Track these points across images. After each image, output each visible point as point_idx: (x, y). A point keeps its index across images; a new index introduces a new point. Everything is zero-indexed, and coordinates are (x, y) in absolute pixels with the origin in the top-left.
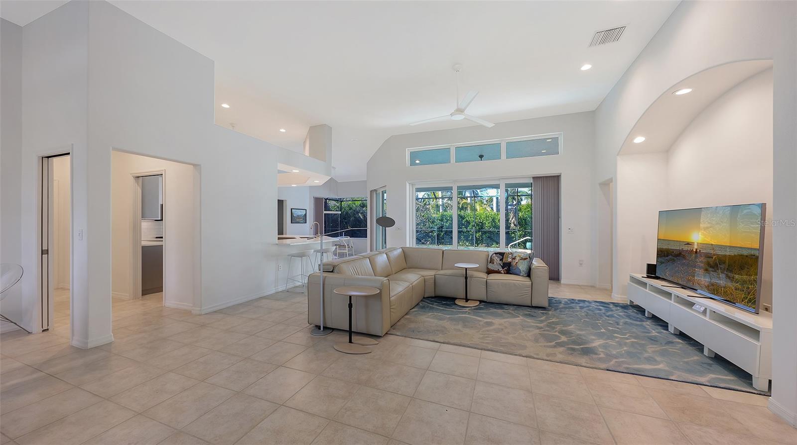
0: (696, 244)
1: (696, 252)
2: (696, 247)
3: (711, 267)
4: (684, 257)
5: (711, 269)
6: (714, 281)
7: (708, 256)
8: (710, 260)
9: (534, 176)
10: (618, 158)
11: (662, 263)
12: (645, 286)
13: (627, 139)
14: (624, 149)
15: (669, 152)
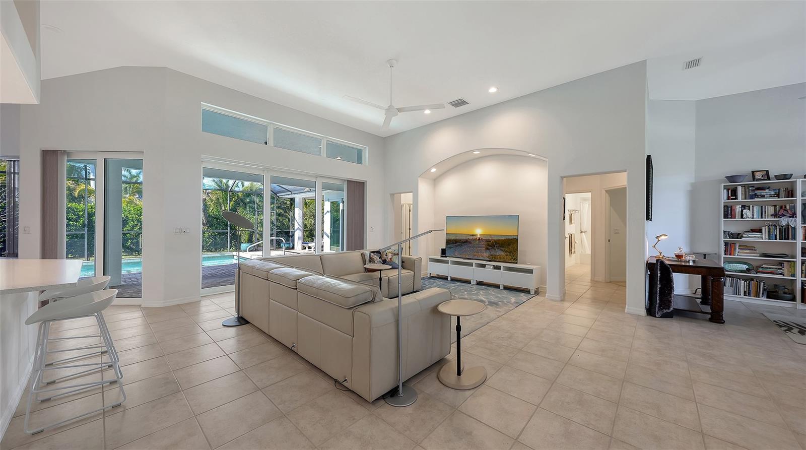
0: (479, 235)
1: (479, 239)
2: (479, 236)
3: (490, 246)
4: (470, 243)
5: (490, 247)
6: (492, 253)
7: (488, 241)
8: (489, 243)
9: (348, 179)
10: (419, 179)
11: (451, 248)
12: (447, 262)
13: (430, 169)
14: (425, 174)
15: (436, 181)
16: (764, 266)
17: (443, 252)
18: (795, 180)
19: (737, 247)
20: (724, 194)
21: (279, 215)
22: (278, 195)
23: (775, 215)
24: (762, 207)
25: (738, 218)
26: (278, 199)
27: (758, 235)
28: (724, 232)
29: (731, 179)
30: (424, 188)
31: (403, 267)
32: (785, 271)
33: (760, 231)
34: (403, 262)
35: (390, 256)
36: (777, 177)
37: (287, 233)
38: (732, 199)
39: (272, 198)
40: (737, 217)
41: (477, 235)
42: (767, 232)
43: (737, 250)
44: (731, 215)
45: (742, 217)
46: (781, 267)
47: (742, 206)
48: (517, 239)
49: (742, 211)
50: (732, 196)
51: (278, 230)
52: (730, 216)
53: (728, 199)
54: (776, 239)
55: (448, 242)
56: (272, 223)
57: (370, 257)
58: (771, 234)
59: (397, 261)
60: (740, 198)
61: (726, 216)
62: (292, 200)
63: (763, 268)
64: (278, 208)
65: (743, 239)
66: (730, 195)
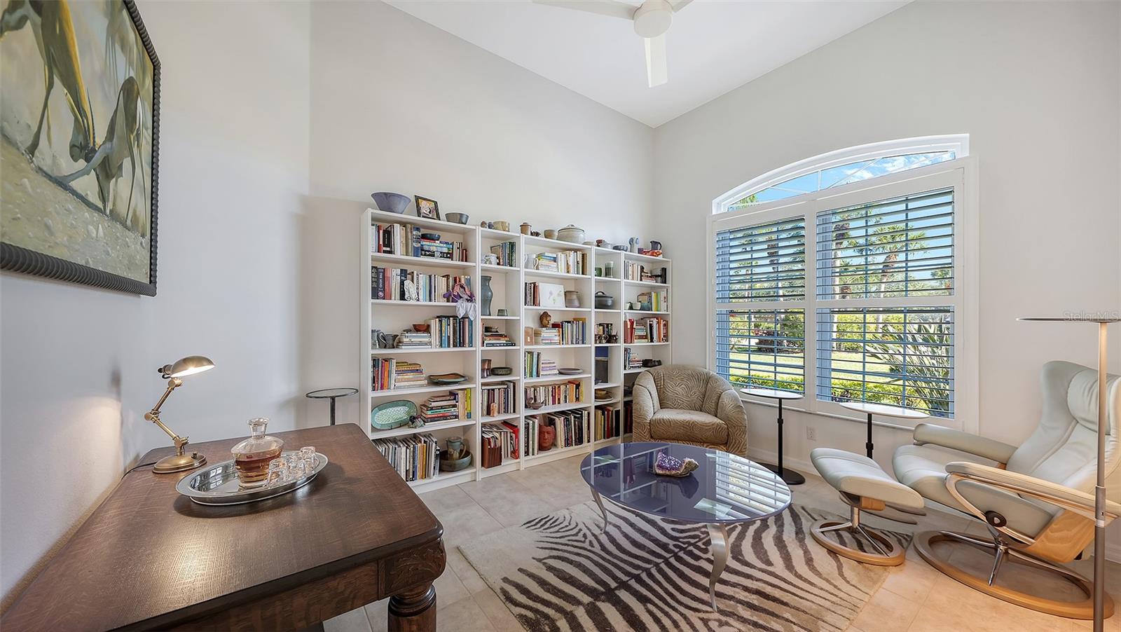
16: (434, 404)
18: (474, 227)
19: (394, 368)
20: (371, 237)
23: (449, 297)
24: (430, 276)
25: (395, 300)
27: (423, 337)
28: (373, 331)
29: (383, 200)
32: (460, 410)
33: (426, 329)
36: (449, 217)
38: (385, 252)
40: (393, 298)
42: (437, 331)
43: (394, 375)
44: (384, 291)
45: (402, 297)
46: (453, 402)
47: (402, 271)
49: (402, 283)
50: (384, 243)
52: (381, 294)
53: (379, 251)
54: (449, 346)
58: (443, 335)
60: (399, 253)
61: (375, 295)
63: (432, 409)
65: (404, 350)
66: (381, 241)
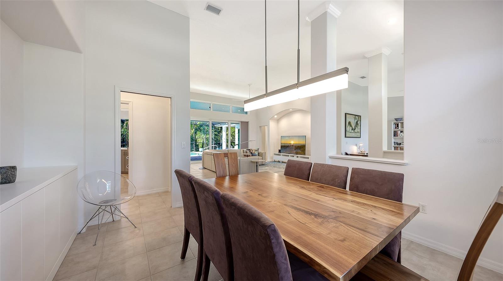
9: (241, 121)
10: (269, 120)
11: (283, 149)
12: (280, 155)
13: (274, 116)
14: (272, 118)
15: (278, 120)
17: (280, 151)
20: (393, 126)
21: (216, 135)
22: (215, 125)
26: (215, 128)
28: (394, 142)
29: (396, 119)
30: (272, 124)
31: (259, 156)
34: (259, 154)
35: (254, 151)
37: (219, 144)
39: (213, 127)
41: (291, 144)
44: (396, 135)
47: (401, 131)
48: (305, 146)
50: (397, 127)
51: (215, 142)
53: (395, 128)
55: (282, 147)
56: (212, 139)
57: (246, 151)
59: (256, 153)
61: (394, 136)
62: (221, 128)
64: (215, 131)
65: (401, 146)
66: (396, 127)
